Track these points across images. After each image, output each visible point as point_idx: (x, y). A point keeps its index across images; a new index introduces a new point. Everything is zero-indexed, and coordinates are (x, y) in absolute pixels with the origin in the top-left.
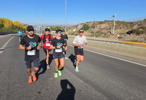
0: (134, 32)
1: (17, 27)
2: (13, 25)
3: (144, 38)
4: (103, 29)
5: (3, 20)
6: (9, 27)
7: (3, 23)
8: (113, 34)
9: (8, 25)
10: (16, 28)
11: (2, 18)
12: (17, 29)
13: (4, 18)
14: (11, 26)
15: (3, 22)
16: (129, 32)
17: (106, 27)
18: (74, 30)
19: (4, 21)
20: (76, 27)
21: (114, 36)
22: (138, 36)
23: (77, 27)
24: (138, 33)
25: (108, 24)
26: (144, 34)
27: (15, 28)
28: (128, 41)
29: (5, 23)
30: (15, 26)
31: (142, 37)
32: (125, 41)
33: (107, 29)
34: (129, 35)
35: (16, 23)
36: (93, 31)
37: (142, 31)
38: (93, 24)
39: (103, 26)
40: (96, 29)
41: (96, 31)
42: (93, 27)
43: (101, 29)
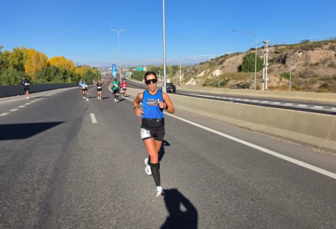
1: (57, 70)
2: (49, 65)
4: (316, 64)
5: (22, 54)
6: (37, 71)
7: (21, 61)
9: (34, 65)
10: (55, 74)
11: (20, 48)
12: (57, 76)
13: (24, 48)
14: (43, 68)
15: (21, 58)
18: (217, 73)
19: (24, 56)
20: (221, 63)
23: (224, 64)
27: (52, 74)
29: (28, 61)
30: (54, 67)
35: (58, 59)
38: (276, 52)
39: (316, 56)
40: (293, 66)
41: (293, 71)
42: (278, 61)
43: (311, 65)
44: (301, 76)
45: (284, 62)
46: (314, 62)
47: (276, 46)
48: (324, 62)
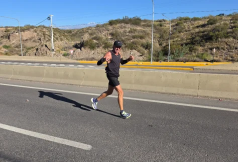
0: (86, 45)
3: (102, 53)
4: (26, 40)
8: (53, 50)
16: (79, 46)
17: (32, 38)
21: (54, 52)
22: (93, 52)
24: (92, 47)
25: (35, 31)
26: (101, 47)
28: (82, 59)
31: (99, 52)
32: (77, 60)
33: (34, 41)
34: (79, 50)
36: (8, 45)
37: (98, 44)
38: (5, 31)
39: (27, 35)
40: (14, 41)
41: (13, 44)
42: (6, 37)
43: (24, 40)
44: (17, 47)
45: (9, 38)
46: (25, 39)
47: (7, 27)
48: (30, 39)
